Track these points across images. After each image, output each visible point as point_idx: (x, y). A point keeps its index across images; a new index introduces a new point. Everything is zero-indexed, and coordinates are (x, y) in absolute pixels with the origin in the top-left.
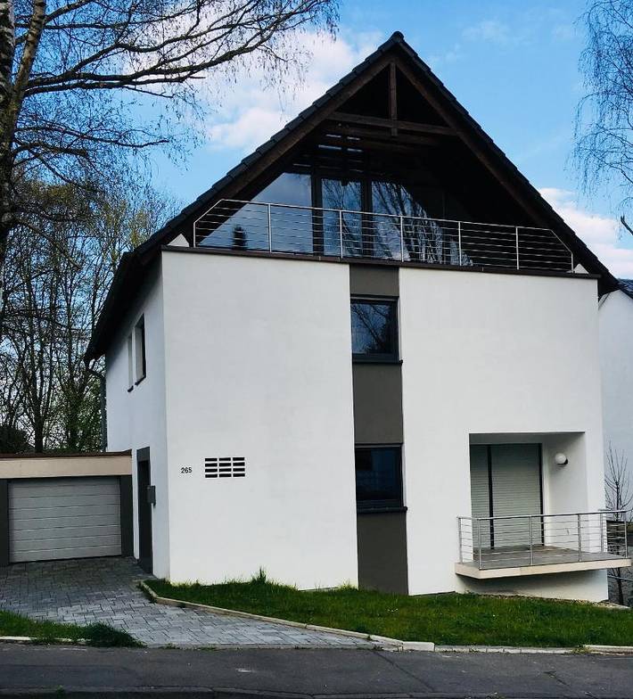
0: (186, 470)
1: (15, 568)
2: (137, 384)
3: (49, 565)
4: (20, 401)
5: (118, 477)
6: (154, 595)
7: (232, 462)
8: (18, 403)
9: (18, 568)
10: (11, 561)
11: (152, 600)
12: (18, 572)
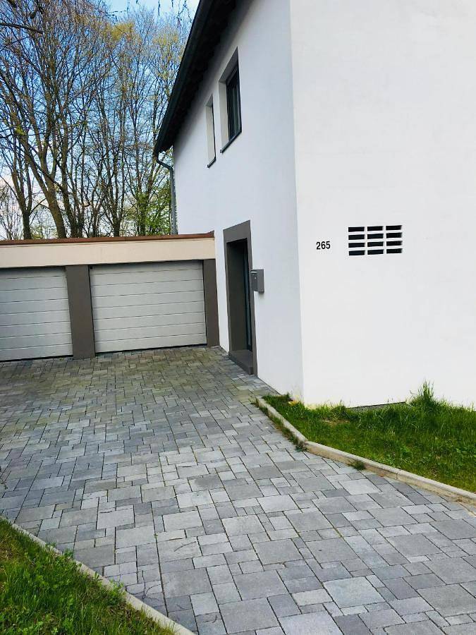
0: (323, 245)
1: (101, 359)
2: (223, 151)
3: (136, 355)
4: (101, 204)
5: (201, 262)
6: (301, 437)
7: (384, 232)
8: (100, 206)
9: (105, 360)
10: (97, 351)
11: (300, 447)
12: (104, 366)
